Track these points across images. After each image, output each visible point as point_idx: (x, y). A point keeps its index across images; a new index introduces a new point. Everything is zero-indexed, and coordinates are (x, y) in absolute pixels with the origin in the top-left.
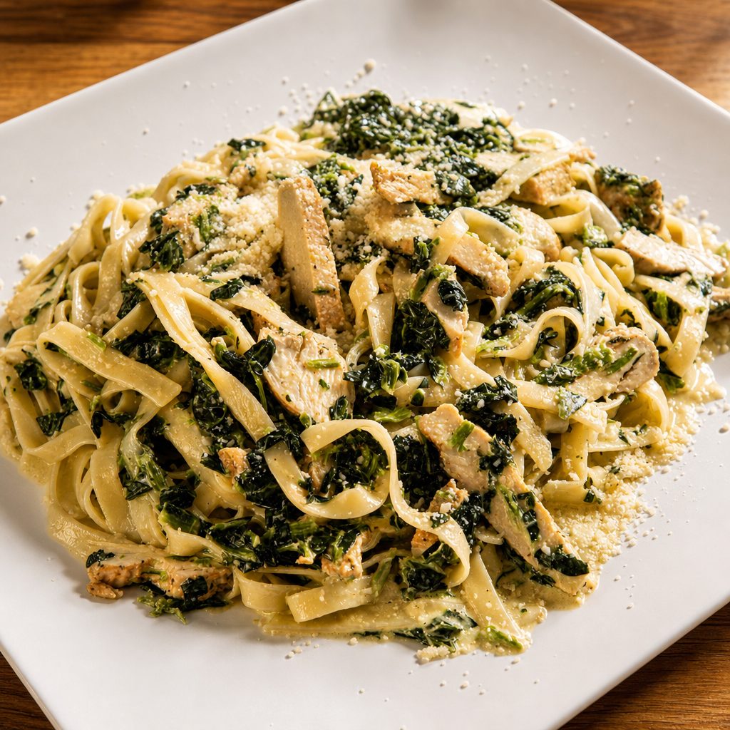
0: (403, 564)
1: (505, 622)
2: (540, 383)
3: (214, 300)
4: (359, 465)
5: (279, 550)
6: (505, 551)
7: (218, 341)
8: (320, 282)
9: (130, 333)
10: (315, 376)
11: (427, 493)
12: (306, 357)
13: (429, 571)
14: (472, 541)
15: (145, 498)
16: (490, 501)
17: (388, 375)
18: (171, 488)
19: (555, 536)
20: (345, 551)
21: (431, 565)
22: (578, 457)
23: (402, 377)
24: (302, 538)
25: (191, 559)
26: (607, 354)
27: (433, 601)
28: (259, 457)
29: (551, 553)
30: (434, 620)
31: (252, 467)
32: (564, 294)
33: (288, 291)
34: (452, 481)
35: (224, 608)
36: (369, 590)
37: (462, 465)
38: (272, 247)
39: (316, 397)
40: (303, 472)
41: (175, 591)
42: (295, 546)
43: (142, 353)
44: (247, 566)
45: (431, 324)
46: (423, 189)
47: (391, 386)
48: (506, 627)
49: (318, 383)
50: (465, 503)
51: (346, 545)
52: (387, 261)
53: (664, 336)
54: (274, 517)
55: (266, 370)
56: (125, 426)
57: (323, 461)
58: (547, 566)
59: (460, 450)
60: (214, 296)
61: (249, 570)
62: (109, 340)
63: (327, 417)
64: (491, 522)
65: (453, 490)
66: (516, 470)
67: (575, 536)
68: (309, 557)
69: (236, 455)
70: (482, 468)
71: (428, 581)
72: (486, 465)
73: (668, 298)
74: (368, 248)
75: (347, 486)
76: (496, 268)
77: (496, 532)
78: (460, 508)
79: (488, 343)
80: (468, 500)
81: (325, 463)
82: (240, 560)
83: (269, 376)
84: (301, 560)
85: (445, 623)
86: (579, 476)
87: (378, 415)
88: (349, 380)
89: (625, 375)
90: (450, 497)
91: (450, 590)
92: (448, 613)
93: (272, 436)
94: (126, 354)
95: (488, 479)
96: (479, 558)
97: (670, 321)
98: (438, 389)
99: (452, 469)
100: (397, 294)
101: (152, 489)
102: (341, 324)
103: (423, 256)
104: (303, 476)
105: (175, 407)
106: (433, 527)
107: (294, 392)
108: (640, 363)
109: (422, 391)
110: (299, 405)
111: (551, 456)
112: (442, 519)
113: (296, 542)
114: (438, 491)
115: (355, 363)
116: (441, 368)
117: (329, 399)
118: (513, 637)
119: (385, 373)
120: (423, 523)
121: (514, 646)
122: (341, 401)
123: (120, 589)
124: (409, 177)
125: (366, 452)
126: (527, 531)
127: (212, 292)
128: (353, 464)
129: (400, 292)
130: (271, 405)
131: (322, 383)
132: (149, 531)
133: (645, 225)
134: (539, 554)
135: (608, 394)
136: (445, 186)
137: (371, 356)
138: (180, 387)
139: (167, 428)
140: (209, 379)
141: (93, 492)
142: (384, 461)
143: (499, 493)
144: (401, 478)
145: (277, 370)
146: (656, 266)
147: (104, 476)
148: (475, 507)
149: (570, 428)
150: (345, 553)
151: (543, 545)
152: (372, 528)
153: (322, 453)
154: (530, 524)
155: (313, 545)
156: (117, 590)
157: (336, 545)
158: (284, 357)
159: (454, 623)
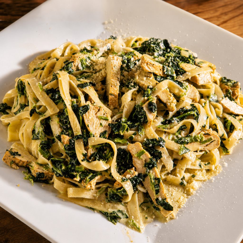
0: (109, 190)
1: (138, 220)
2: (175, 142)
3: (78, 87)
4: (104, 153)
5: (70, 173)
6: (146, 195)
7: (74, 100)
8: (112, 92)
9: (50, 88)
10: (99, 121)
11: (125, 169)
12: (99, 114)
13: (117, 195)
14: (135, 189)
15: (37, 141)
16: (145, 178)
17: (123, 128)
18: (45, 141)
19: (165, 195)
20: (90, 180)
21: (118, 193)
22: (182, 169)
23: (127, 130)
24: (78, 172)
25: (43, 166)
26: (202, 138)
27: (115, 205)
28: (73, 141)
29: (161, 200)
30: (114, 212)
31: (70, 144)
32: (194, 115)
33: (104, 90)
34: (134, 168)
35: (48, 185)
36: (95, 195)
37: (138, 163)
38: (102, 76)
39: (97, 128)
40: (85, 151)
41: (34, 174)
42: (75, 174)
43: (52, 96)
44: (58, 175)
45: (143, 115)
46: (157, 70)
47: (123, 132)
48: (138, 222)
49: (100, 124)
50: (136, 176)
51: (91, 179)
52: (137, 90)
53: (226, 136)
54: (72, 162)
55: (84, 115)
56: (40, 116)
57: (93, 149)
58: (159, 205)
59: (139, 159)
60: (78, 86)
61: (58, 176)
62: (44, 88)
63: (99, 136)
64: (144, 184)
65: (133, 171)
66: (157, 170)
67: (173, 196)
68: (78, 179)
69: (66, 138)
70: (145, 166)
71: (116, 198)
72: (147, 166)
73: (231, 123)
74: (132, 84)
75: (98, 159)
76: (172, 102)
77: (145, 188)
78: (133, 177)
79: (162, 125)
80: (137, 175)
81: (93, 150)
82: (57, 172)
83: (85, 117)
84: (75, 179)
85: (116, 214)
86: (180, 176)
87: (116, 140)
88: (110, 126)
89: (207, 145)
90: (131, 173)
91: (123, 203)
92: (119, 211)
93: (79, 136)
94: (48, 94)
95: (146, 170)
96: (136, 195)
97: (230, 131)
98: (139, 137)
99: (135, 164)
100: (136, 102)
101: (39, 139)
102: (116, 106)
103: (148, 93)
104: (85, 152)
105: (55, 116)
106: (122, 182)
107: (91, 125)
108: (213, 143)
109: (133, 136)
110: (91, 129)
111: (173, 167)
112: (126, 180)
113: (76, 173)
114: (128, 170)
115: (115, 121)
116: (142, 130)
117: (101, 130)
118: (139, 226)
119: (122, 127)
120: (119, 179)
121: (138, 230)
122: (105, 132)
123: (19, 166)
124: (153, 65)
125: (108, 150)
126: (155, 191)
127: (78, 85)
128: (103, 153)
129: (138, 102)
130: (83, 126)
131: (101, 124)
132: (34, 152)
133: (232, 97)
134: (157, 199)
135: (199, 150)
136: (165, 71)
137: (120, 120)
138: (59, 110)
139: (51, 122)
140: (67, 111)
141: (23, 134)
142: (113, 155)
143: (149, 176)
144: (117, 162)
145: (87, 116)
146: (231, 111)
147: (28, 130)
148: (139, 178)
149: (182, 159)
150: (90, 181)
151: (159, 197)
152: (103, 175)
153: (93, 146)
154: (156, 189)
155: (80, 175)
156: (17, 167)
157: (88, 178)
158: (91, 112)
159: (120, 215)
